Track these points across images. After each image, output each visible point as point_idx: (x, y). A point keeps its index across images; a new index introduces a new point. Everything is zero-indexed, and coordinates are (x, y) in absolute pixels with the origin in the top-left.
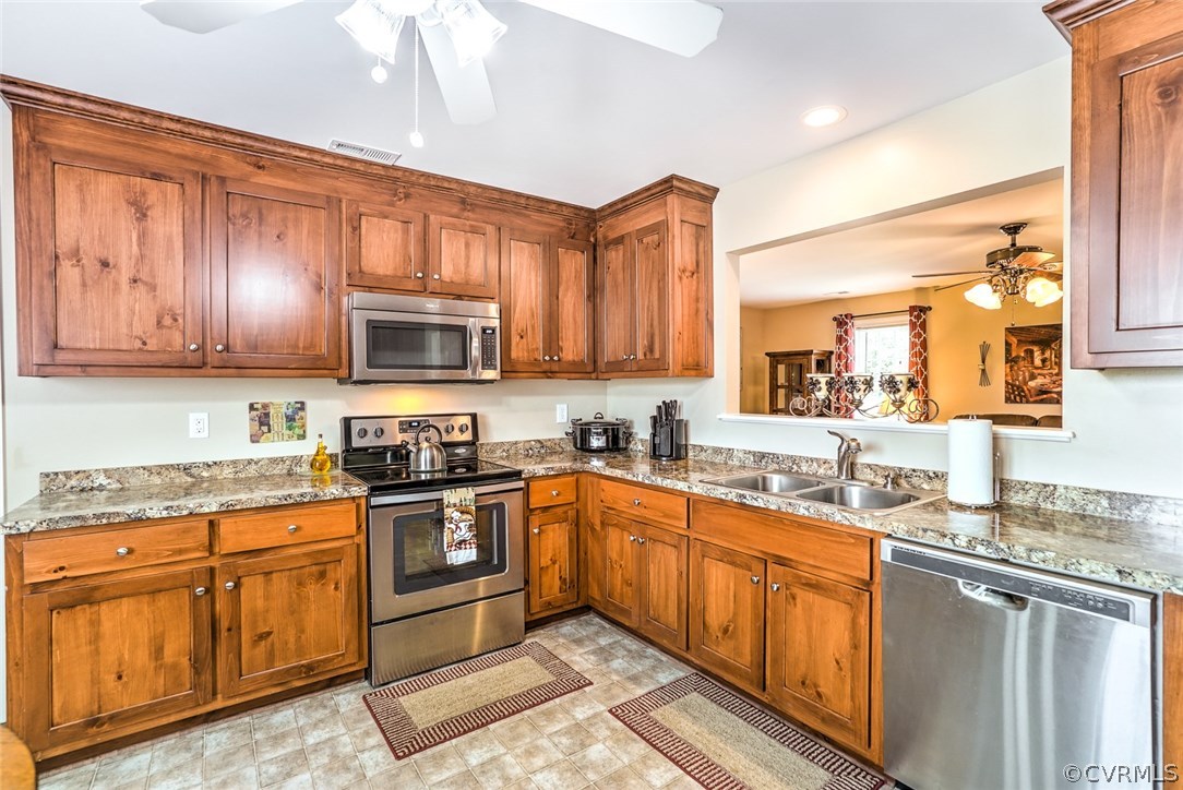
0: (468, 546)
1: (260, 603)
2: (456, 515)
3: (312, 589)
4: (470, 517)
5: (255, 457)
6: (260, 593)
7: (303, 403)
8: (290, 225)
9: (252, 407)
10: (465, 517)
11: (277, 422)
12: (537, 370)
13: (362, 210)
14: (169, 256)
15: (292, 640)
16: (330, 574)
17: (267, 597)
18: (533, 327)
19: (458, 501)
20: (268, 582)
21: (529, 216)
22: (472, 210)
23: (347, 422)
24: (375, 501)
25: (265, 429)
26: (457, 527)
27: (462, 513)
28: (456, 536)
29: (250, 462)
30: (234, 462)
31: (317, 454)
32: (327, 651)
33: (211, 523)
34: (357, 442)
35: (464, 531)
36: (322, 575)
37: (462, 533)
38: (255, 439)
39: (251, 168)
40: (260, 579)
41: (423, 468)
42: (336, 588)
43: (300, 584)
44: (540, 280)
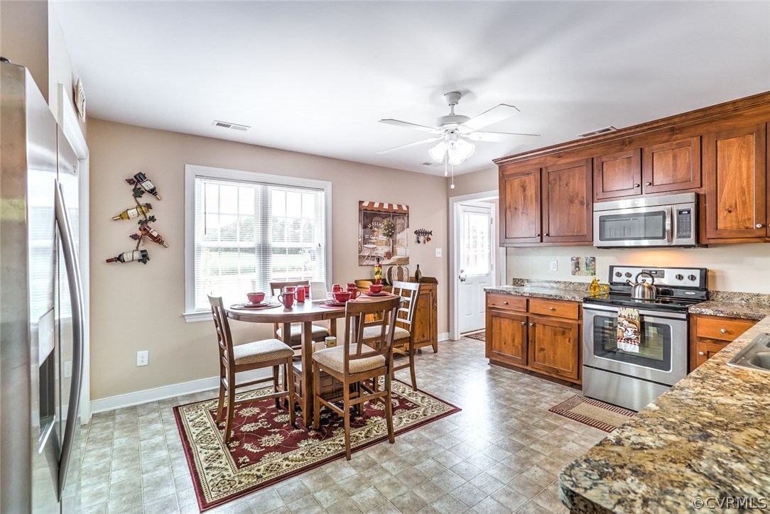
0: (633, 343)
1: (541, 336)
2: (626, 323)
3: (559, 338)
4: (635, 326)
5: (573, 282)
6: (542, 332)
7: (594, 258)
8: (571, 178)
9: (572, 259)
10: (631, 325)
11: (583, 266)
12: (749, 236)
13: (603, 160)
14: (532, 202)
15: (552, 356)
16: (567, 334)
17: (544, 334)
18: (744, 203)
19: (627, 316)
20: (544, 328)
21: (741, 115)
22: (681, 133)
23: (611, 268)
24: (584, 305)
25: (577, 269)
26: (626, 330)
27: (629, 322)
28: (625, 335)
29: (571, 283)
30: (565, 282)
31: (593, 282)
32: (564, 367)
33: (528, 301)
34: (615, 279)
35: (630, 333)
36: (564, 333)
37: (629, 334)
38: (574, 274)
39: (557, 159)
40: (542, 326)
41: (637, 297)
42: (569, 341)
43: (555, 334)
44: (753, 163)
